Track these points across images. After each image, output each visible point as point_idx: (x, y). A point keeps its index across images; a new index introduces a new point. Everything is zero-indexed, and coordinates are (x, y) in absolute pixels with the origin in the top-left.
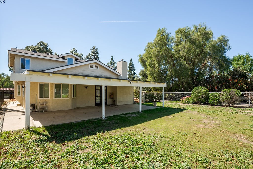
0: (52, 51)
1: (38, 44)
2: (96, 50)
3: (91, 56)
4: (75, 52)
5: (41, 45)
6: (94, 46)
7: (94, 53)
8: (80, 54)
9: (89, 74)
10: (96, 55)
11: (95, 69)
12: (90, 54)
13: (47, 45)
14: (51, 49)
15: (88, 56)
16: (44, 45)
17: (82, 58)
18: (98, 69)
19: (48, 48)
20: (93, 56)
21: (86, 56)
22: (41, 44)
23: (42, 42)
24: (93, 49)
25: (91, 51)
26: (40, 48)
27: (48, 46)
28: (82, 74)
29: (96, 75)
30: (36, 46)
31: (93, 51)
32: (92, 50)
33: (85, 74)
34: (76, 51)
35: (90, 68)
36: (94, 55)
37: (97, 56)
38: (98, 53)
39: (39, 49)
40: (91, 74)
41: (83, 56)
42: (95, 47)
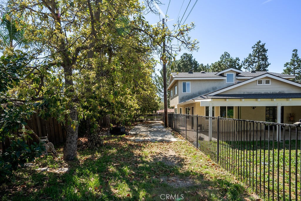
0: (197, 62)
1: (182, 57)
2: (263, 46)
3: (253, 58)
4: (227, 57)
5: (185, 58)
6: (258, 41)
7: (258, 52)
8: (235, 58)
9: (256, 92)
10: (262, 55)
11: (265, 84)
12: (250, 55)
13: (191, 56)
14: (196, 60)
15: (247, 59)
16: (188, 57)
17: (237, 64)
18: (270, 84)
19: (192, 60)
20: (256, 58)
21: (243, 60)
22: (184, 56)
23: (185, 54)
24: (256, 46)
25: (253, 51)
26: (183, 62)
27: (193, 57)
28: (248, 92)
29: (266, 92)
30: (179, 60)
31: (256, 50)
32: (254, 48)
33: (252, 92)
34: (229, 56)
35: (258, 84)
36: (257, 55)
37: (264, 55)
38: (265, 51)
39: (182, 64)
40: (260, 92)
41: (239, 60)
42: (260, 42)
